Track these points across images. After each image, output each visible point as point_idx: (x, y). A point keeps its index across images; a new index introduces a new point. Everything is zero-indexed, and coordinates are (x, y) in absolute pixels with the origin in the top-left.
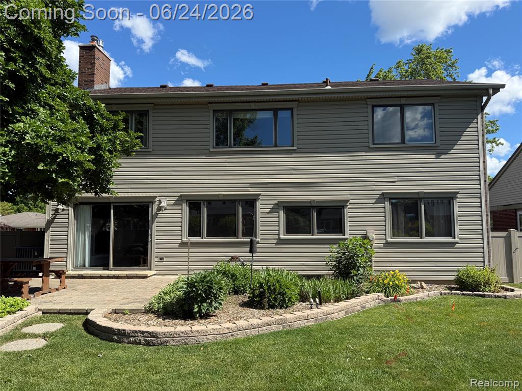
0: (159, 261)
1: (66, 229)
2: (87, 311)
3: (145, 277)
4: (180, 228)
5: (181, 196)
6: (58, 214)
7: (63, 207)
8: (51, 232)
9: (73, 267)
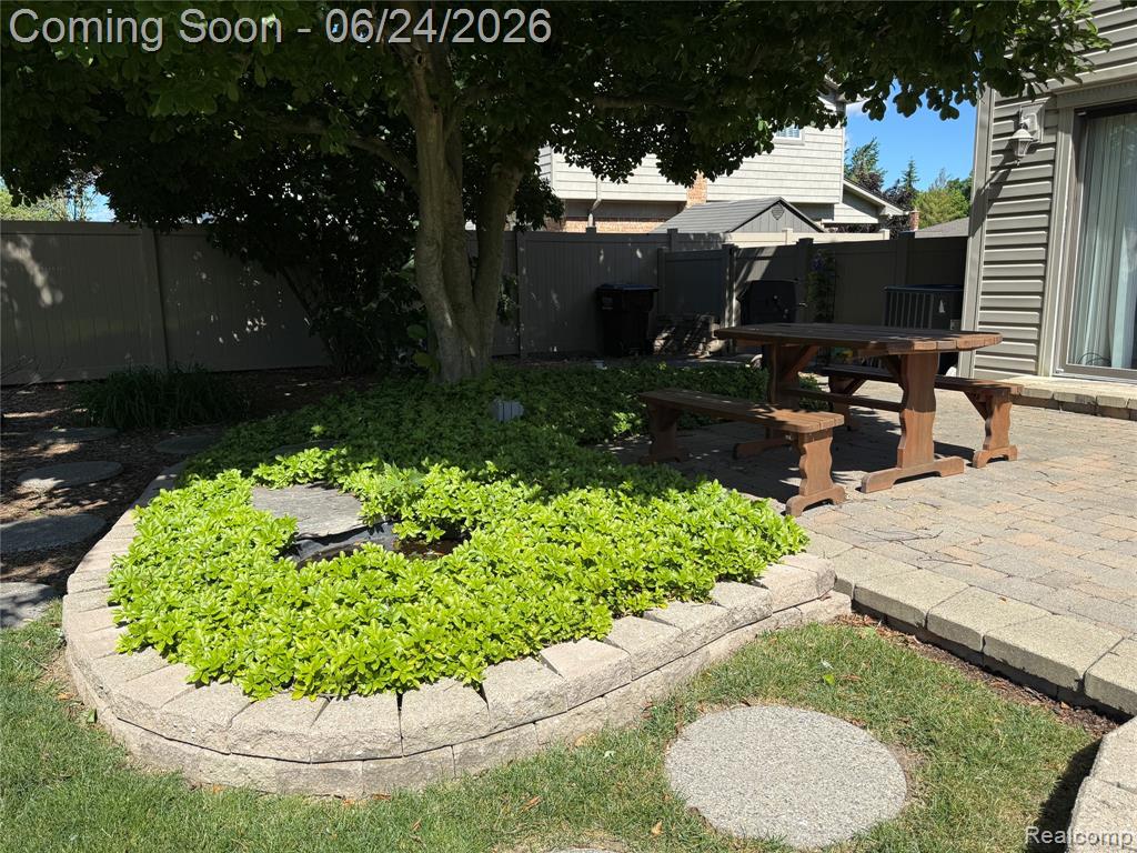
1: (1040, 220)
6: (1015, 166)
7: (1032, 133)
8: (988, 232)
9: (1063, 365)
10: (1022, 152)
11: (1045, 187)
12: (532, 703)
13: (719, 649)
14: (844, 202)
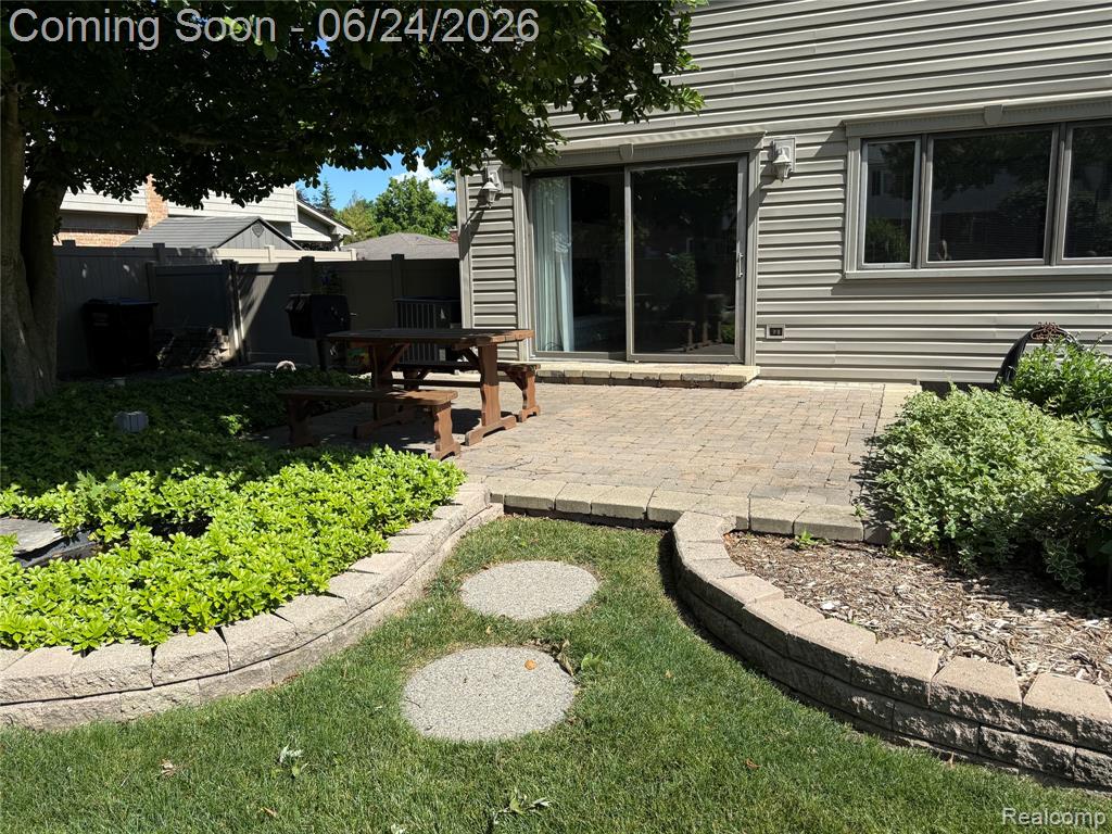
0: (769, 337)
1: (508, 249)
2: (646, 514)
3: (735, 385)
4: (836, 236)
5: (843, 126)
6: (488, 209)
7: (496, 185)
8: (474, 257)
9: (534, 353)
10: (491, 198)
11: (508, 225)
12: (370, 594)
13: (448, 547)
14: (300, 221)
